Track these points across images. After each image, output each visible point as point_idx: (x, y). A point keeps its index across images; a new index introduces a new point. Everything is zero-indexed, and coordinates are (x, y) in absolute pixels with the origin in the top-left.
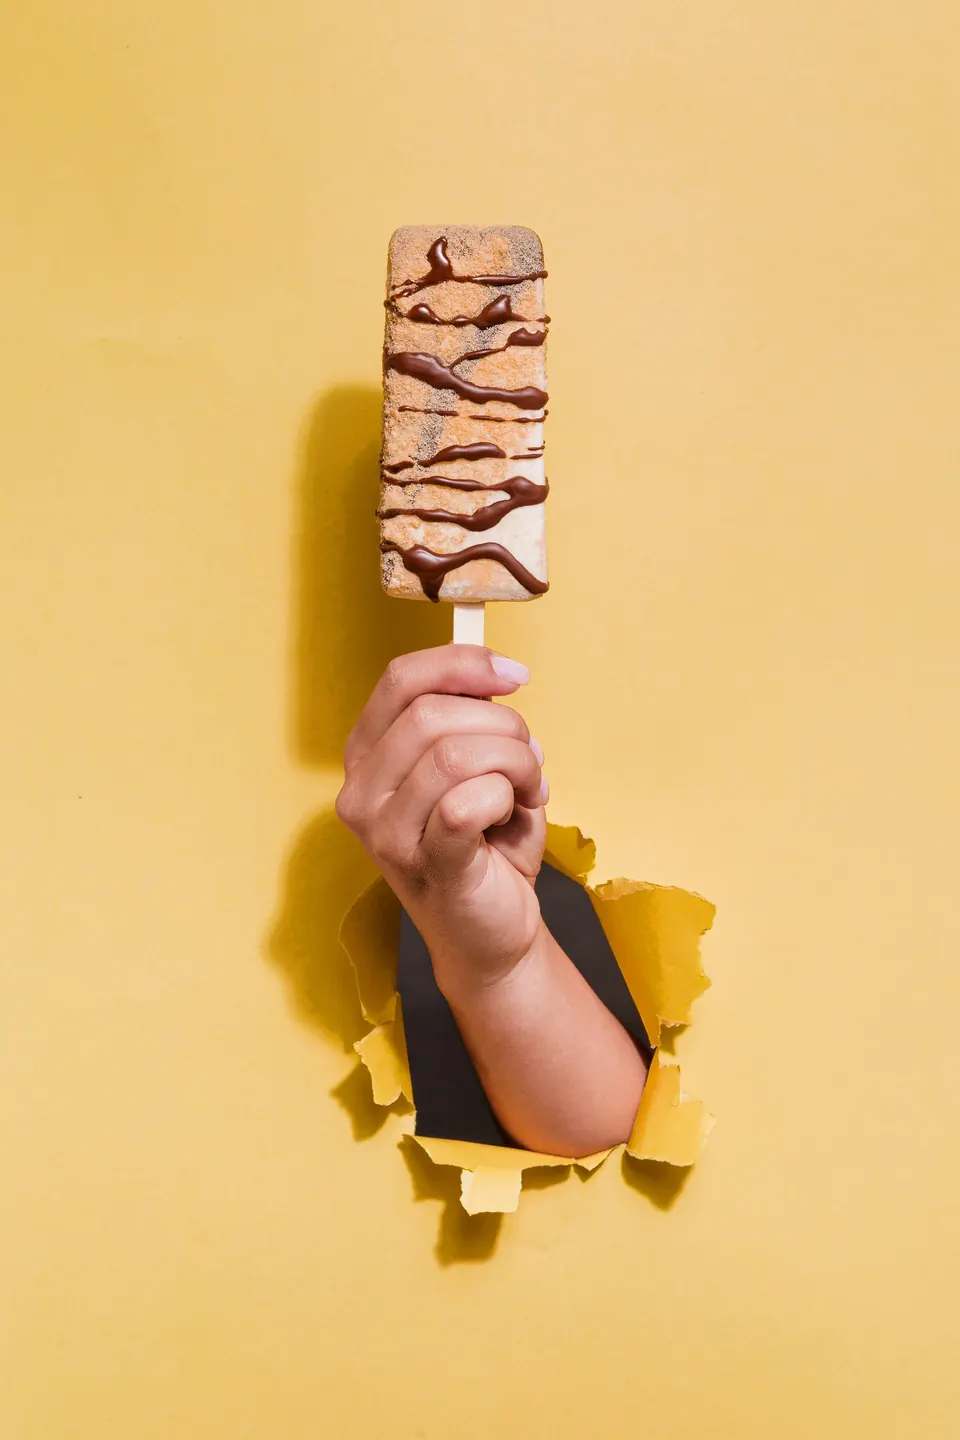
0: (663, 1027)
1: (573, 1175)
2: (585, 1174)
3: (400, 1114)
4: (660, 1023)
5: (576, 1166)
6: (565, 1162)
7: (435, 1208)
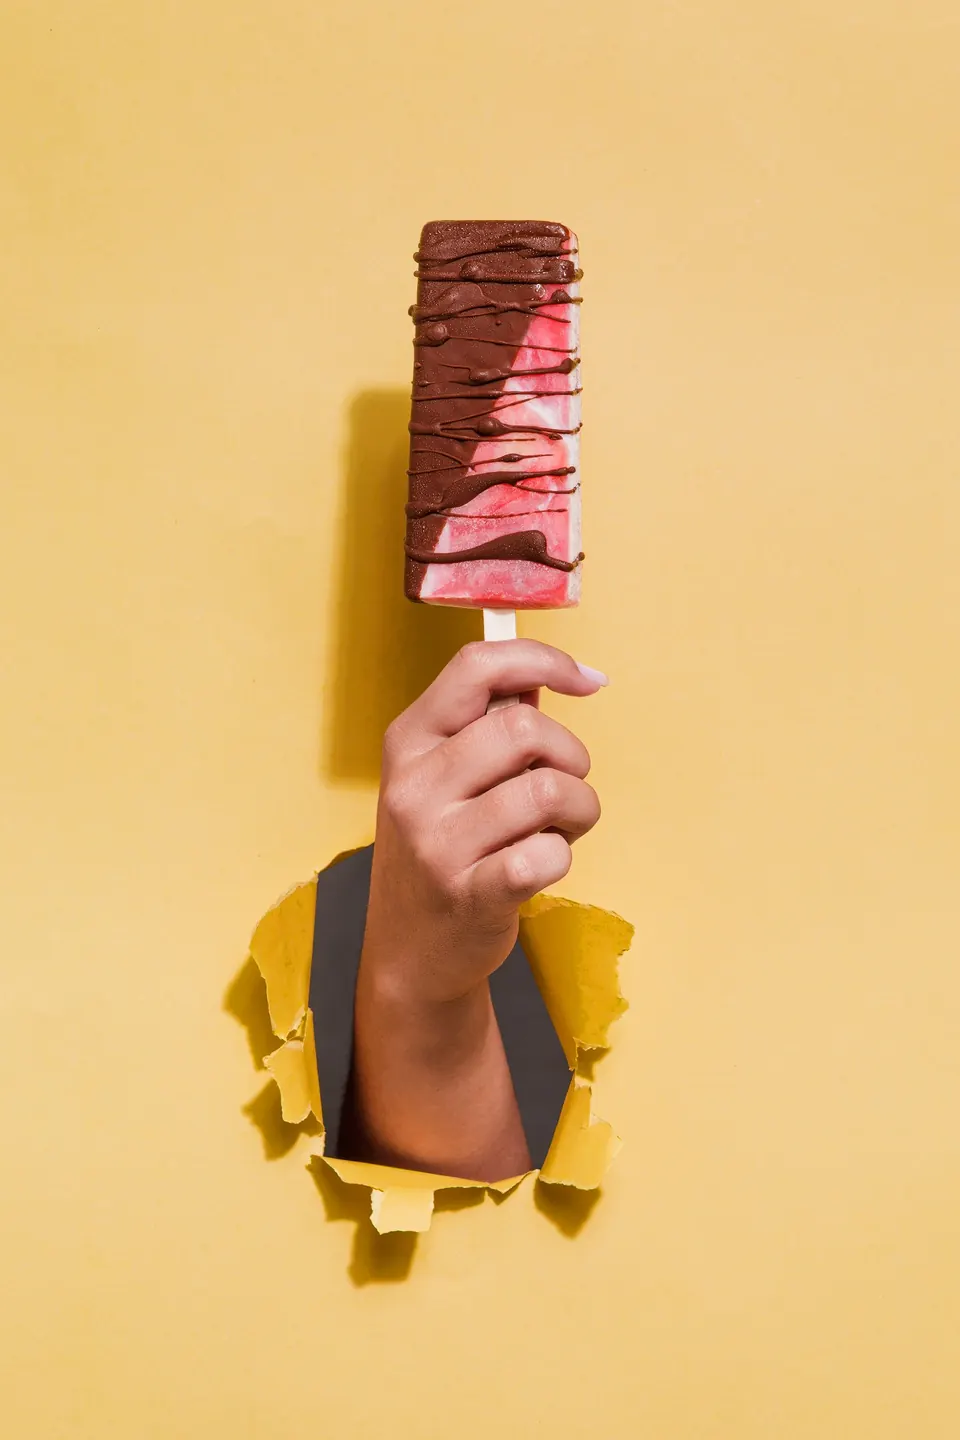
0: (580, 1050)
1: (488, 1200)
2: (499, 1197)
3: (311, 1135)
4: (577, 1046)
5: (488, 1189)
6: (479, 1185)
7: (348, 1229)
